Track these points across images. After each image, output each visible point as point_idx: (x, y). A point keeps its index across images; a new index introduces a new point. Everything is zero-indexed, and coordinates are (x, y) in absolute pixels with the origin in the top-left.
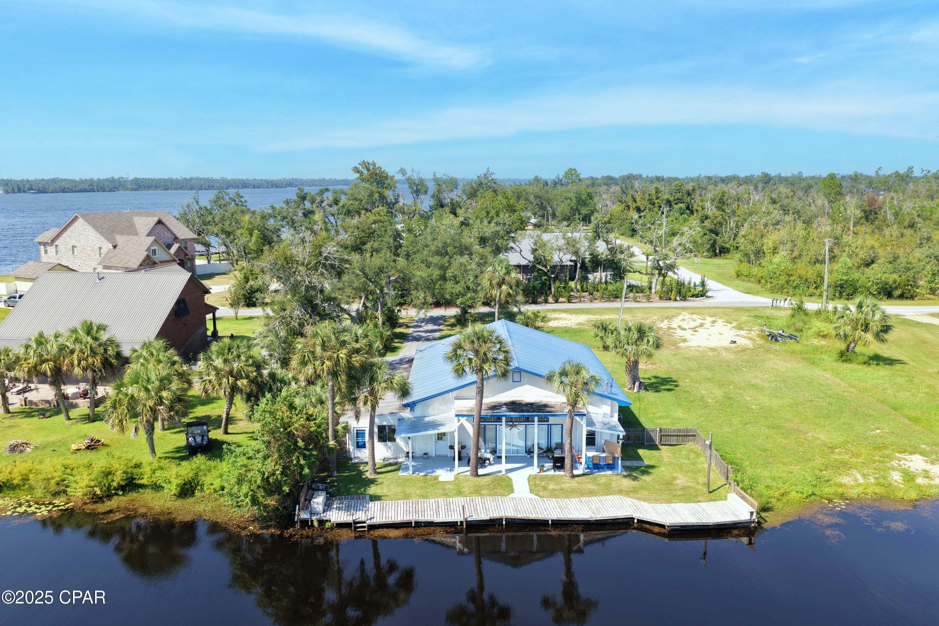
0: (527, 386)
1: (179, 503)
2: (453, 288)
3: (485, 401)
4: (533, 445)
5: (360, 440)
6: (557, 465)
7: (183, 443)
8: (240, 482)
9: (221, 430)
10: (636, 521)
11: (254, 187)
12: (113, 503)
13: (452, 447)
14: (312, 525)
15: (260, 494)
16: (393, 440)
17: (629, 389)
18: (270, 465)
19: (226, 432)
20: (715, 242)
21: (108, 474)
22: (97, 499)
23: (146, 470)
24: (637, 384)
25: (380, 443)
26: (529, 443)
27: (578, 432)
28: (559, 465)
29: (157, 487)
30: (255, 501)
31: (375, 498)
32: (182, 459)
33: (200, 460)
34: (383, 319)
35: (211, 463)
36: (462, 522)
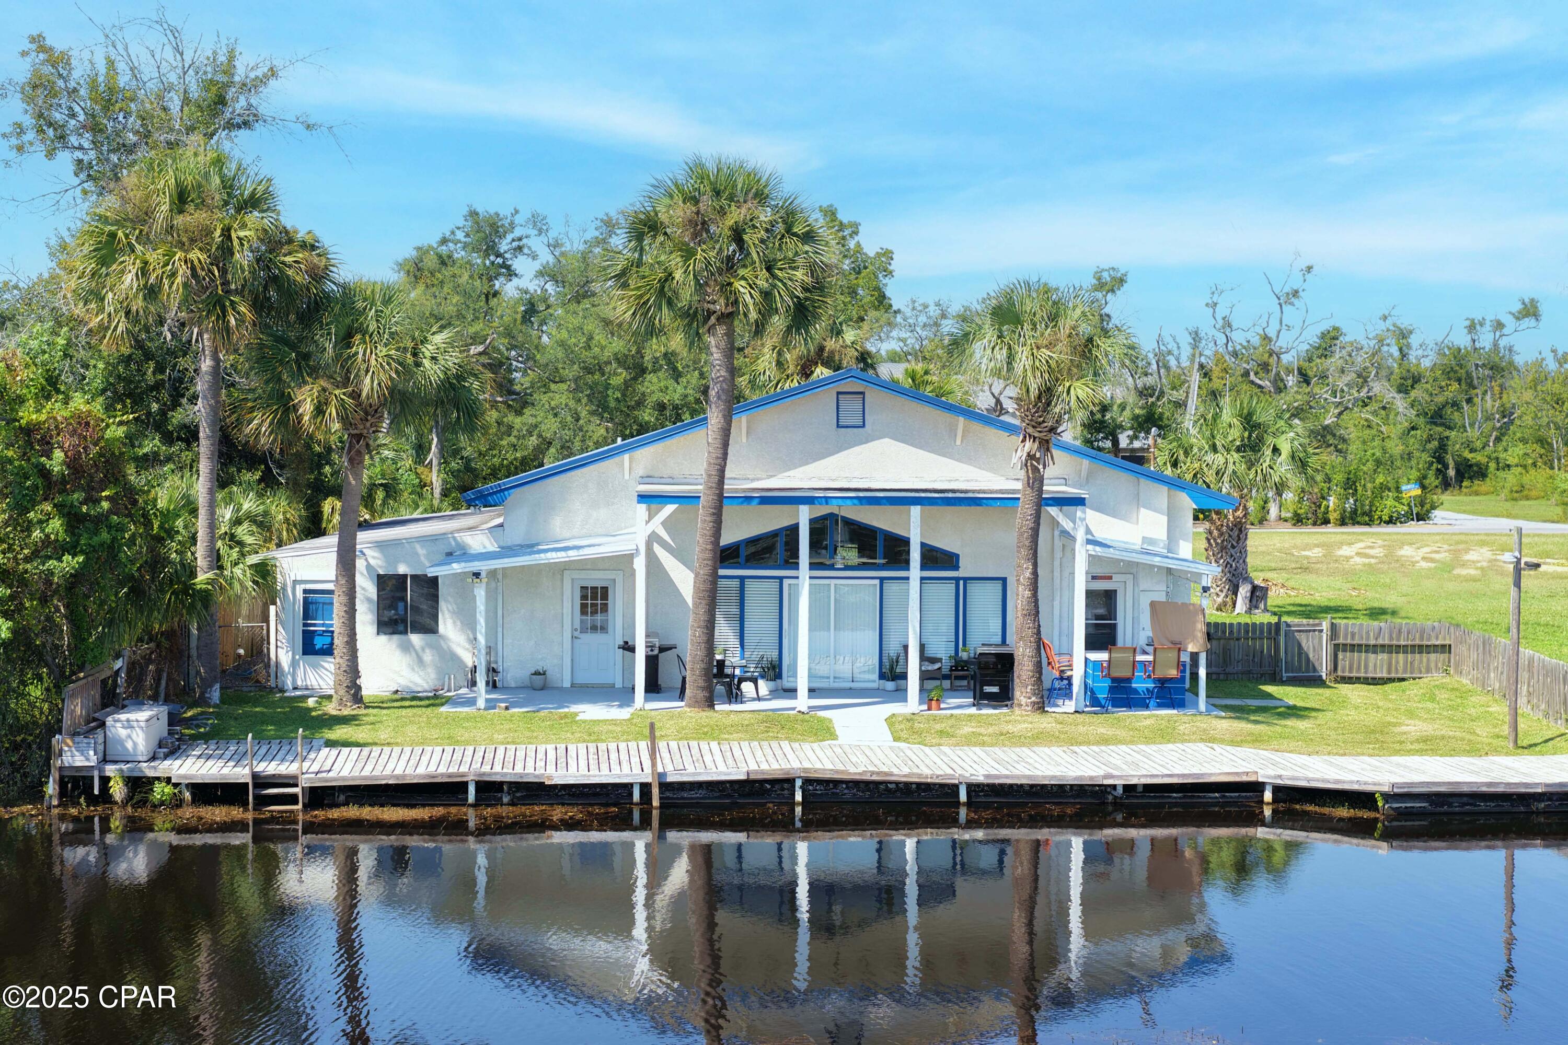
0: (887, 440)
2: (665, 390)
4: (906, 647)
5: (318, 625)
6: (988, 689)
10: (1268, 796)
13: (629, 648)
14: (105, 796)
16: (429, 628)
17: (1219, 609)
20: (1443, 446)
24: (1244, 591)
25: (383, 638)
26: (893, 648)
27: (1056, 603)
28: (995, 689)
31: (343, 744)
34: (445, 482)
36: (645, 788)
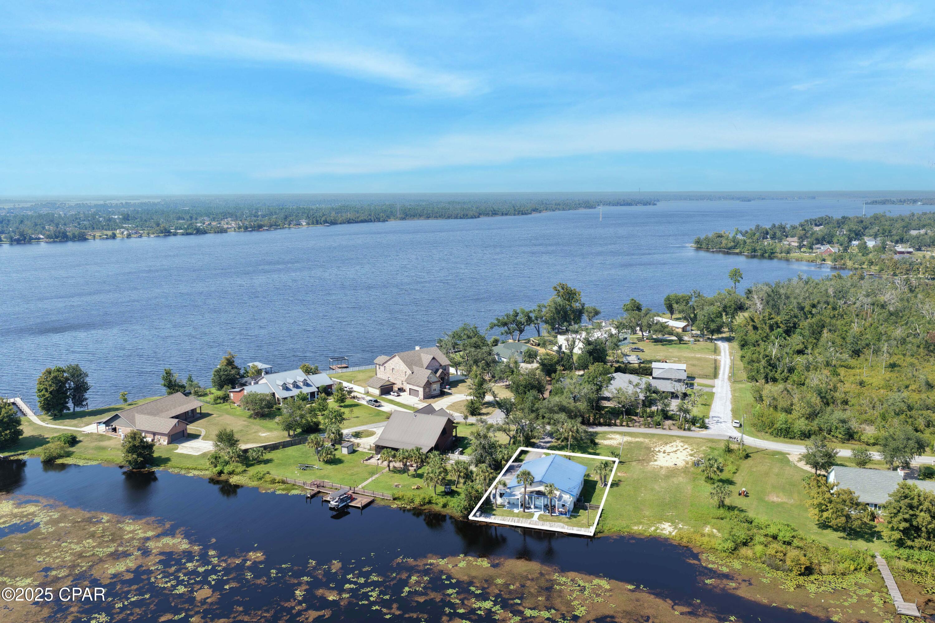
1: (442, 509)
3: (527, 489)
7: (443, 490)
8: (458, 506)
9: (455, 486)
11: (502, 215)
12: (426, 507)
15: (463, 510)
17: (601, 486)
18: (466, 503)
19: (456, 487)
21: (424, 499)
22: (421, 505)
23: (434, 498)
24: (603, 484)
29: (437, 504)
30: (461, 512)
31: (494, 515)
32: (443, 495)
33: (449, 497)
35: (452, 499)
